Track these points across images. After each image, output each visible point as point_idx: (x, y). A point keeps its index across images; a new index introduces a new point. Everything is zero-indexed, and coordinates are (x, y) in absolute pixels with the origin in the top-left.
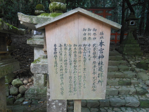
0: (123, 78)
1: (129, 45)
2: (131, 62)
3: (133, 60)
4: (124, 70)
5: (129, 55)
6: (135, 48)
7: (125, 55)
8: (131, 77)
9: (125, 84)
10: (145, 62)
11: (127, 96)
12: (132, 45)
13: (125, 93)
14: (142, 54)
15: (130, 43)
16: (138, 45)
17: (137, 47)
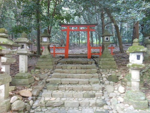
0: (90, 90)
1: (105, 59)
2: (104, 75)
3: (107, 73)
4: (94, 83)
5: (104, 68)
6: (110, 62)
7: (101, 68)
8: (98, 89)
9: (89, 96)
10: (116, 75)
11: (87, 107)
12: (107, 59)
13: (85, 105)
14: (117, 67)
15: (106, 57)
16: (113, 59)
17: (113, 60)
